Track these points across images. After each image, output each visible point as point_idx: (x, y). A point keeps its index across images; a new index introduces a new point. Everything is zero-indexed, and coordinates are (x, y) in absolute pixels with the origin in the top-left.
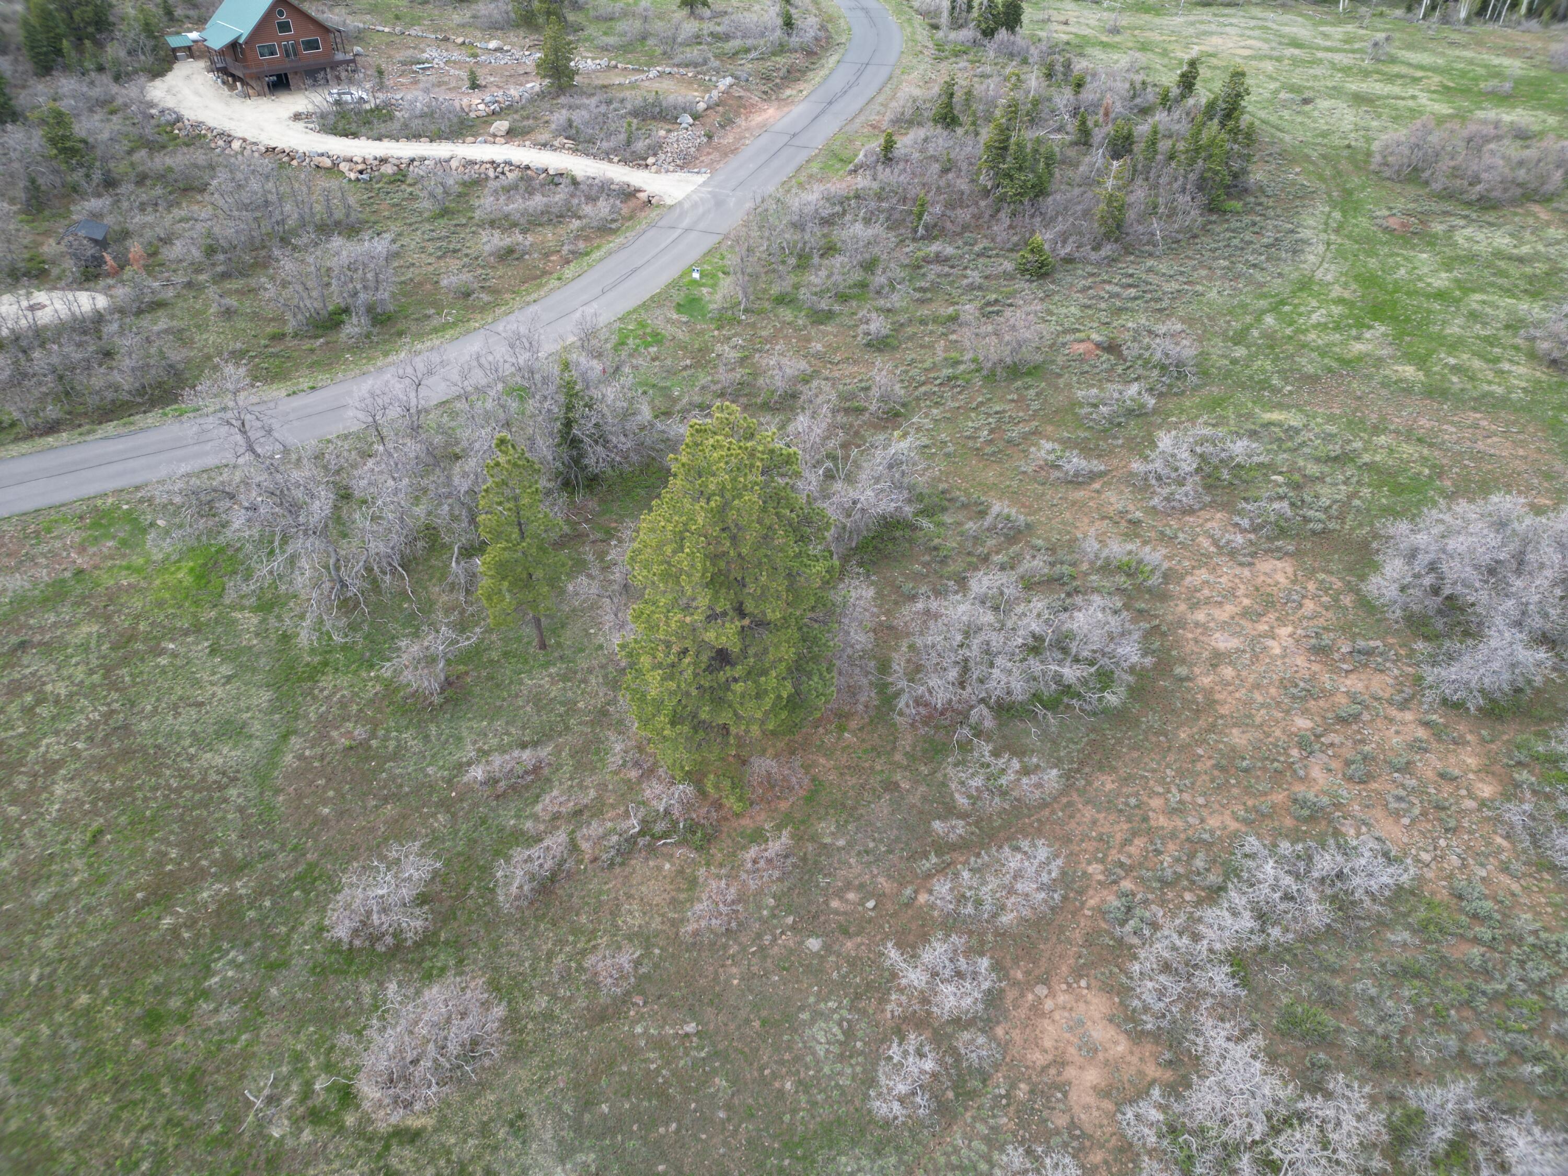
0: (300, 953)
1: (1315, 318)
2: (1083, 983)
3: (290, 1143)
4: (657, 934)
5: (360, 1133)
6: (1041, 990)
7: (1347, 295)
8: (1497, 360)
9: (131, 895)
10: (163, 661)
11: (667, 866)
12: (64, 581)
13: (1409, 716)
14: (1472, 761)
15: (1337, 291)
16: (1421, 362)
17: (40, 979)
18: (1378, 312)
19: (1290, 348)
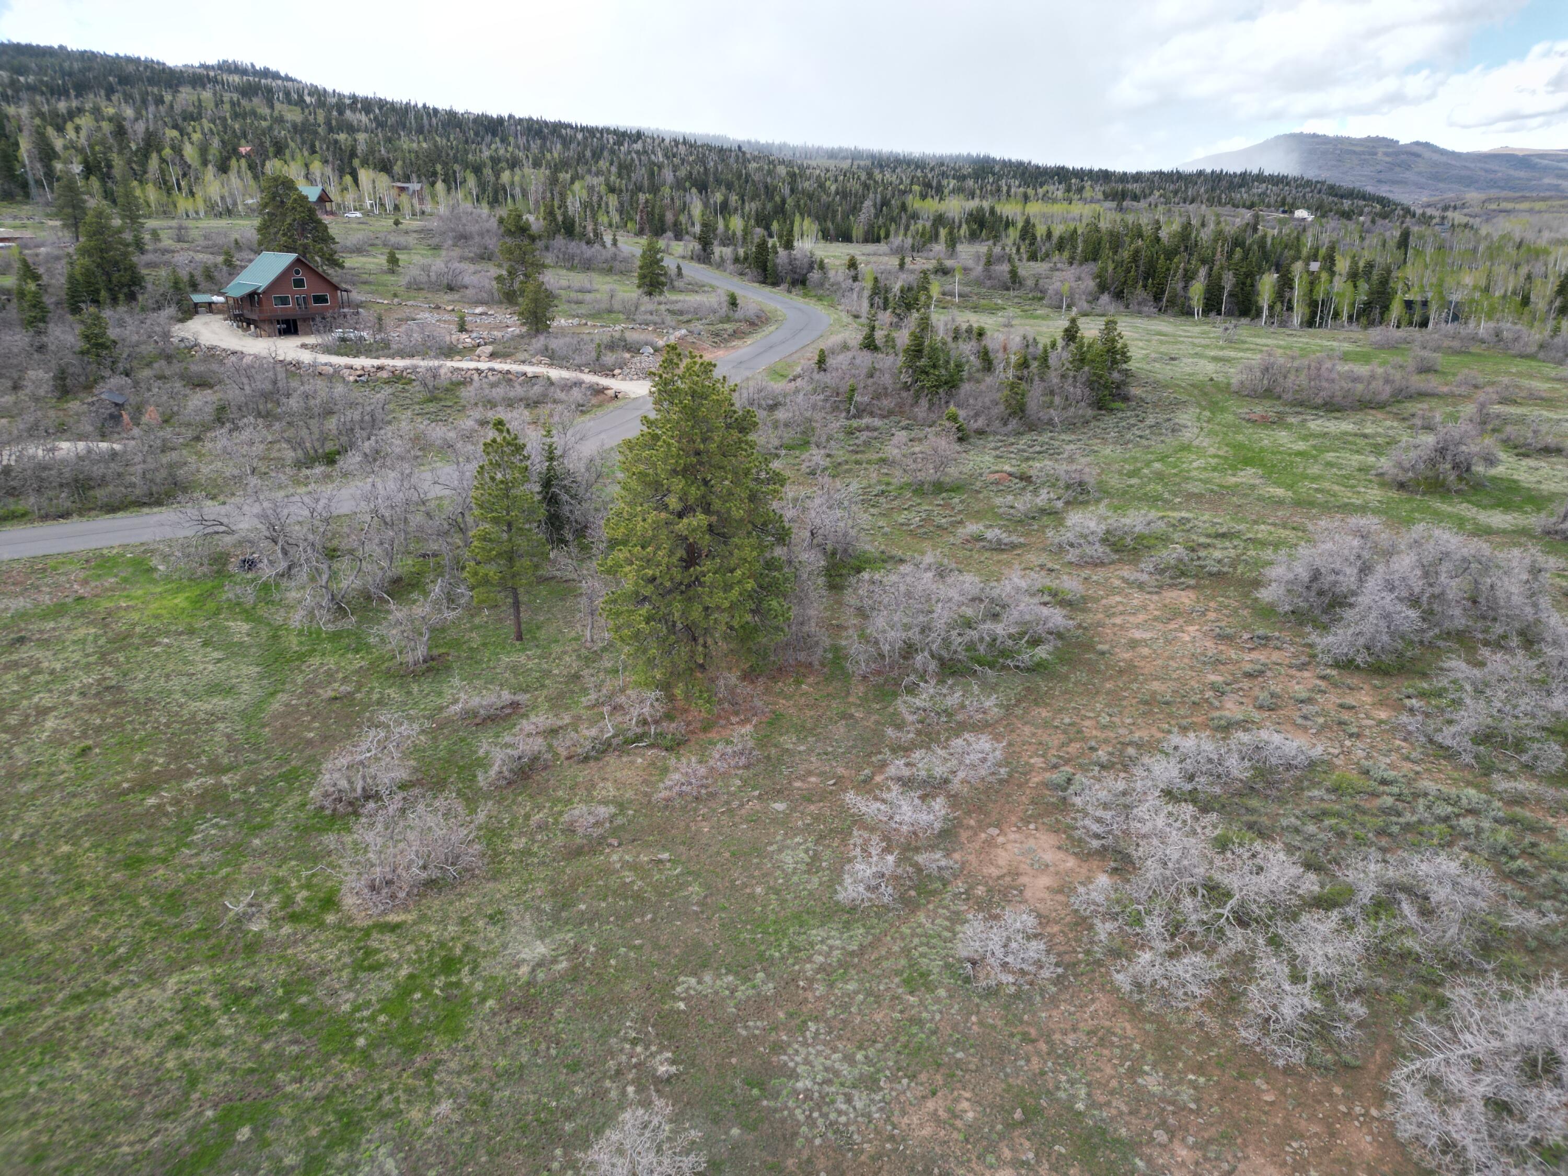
0: (284, 819)
1: (1195, 464)
2: (1032, 826)
3: (269, 935)
4: (631, 802)
5: (339, 926)
6: (994, 831)
7: (1221, 453)
8: (1353, 487)
9: (118, 785)
10: (157, 649)
11: (640, 760)
12: (64, 604)
13: (1306, 674)
14: (1368, 699)
15: (1212, 451)
16: (1290, 487)
17: (23, 836)
18: (1248, 462)
19: (1177, 480)
